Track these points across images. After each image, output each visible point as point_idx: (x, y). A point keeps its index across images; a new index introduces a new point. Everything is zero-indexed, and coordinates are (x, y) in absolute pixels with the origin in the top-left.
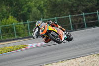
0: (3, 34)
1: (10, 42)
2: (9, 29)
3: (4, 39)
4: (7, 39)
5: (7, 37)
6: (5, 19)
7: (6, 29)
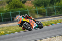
0: (57, 12)
1: (61, 17)
2: (60, 9)
3: (57, 15)
4: (59, 15)
5: (59, 13)
6: (58, 2)
7: (59, 9)
